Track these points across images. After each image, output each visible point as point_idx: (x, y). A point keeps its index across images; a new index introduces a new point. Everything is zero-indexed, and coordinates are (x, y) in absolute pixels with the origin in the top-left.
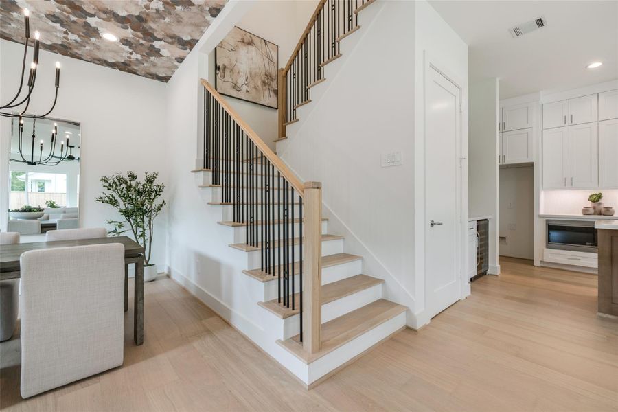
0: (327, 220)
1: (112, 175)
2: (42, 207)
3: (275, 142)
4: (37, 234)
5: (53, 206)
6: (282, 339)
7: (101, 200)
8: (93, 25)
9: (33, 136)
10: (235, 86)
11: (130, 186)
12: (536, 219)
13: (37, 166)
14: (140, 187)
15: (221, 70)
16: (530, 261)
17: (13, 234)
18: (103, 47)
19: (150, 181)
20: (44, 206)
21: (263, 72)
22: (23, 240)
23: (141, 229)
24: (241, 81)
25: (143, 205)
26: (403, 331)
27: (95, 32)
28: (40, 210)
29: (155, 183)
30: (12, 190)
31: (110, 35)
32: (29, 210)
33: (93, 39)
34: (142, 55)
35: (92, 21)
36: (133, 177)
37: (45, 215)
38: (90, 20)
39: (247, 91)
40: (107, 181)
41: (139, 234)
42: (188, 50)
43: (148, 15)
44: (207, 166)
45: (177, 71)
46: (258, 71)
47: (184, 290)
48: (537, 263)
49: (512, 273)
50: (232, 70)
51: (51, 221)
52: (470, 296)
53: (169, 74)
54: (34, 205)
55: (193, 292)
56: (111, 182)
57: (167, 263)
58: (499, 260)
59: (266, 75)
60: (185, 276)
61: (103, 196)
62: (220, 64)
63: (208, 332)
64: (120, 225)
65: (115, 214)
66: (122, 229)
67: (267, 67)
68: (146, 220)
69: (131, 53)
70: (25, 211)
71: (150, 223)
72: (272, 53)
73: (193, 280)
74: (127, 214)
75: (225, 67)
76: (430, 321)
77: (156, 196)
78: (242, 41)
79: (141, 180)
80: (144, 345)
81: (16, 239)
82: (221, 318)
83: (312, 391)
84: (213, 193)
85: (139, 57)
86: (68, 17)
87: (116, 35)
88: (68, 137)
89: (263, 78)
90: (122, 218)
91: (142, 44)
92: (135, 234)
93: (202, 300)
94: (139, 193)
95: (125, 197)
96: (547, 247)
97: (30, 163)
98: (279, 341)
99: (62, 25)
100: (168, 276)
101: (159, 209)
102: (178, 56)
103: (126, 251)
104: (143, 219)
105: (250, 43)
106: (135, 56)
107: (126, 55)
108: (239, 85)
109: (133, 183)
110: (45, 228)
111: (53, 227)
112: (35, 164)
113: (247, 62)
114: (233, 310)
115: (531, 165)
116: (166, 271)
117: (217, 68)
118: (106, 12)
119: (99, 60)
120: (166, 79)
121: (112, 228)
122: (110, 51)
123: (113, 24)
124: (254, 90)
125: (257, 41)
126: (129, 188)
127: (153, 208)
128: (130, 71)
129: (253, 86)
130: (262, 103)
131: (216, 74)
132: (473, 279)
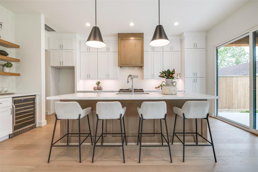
132: (11, 136)
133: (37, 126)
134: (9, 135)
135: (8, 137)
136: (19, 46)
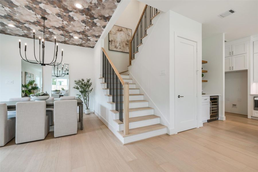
0: (143, 95)
1: (77, 80)
2: (60, 90)
3: (128, 66)
4: (58, 98)
5: (63, 90)
6: (119, 131)
7: (74, 88)
8: (71, 35)
9: (58, 68)
10: (116, 47)
11: (83, 83)
12: (249, 96)
13: (59, 77)
14: (85, 83)
15: (111, 42)
16: (246, 116)
17: (53, 97)
18: (74, 41)
19: (88, 81)
20: (61, 90)
21: (126, 40)
22: (55, 99)
23: (85, 97)
24: (118, 45)
25: (86, 89)
26: (165, 135)
27: (72, 37)
28: (59, 91)
29: (90, 82)
30: (53, 84)
31: (76, 37)
32: (57, 91)
33: (72, 39)
34: (85, 41)
35: (71, 34)
36: (83, 80)
37: (61, 93)
38: (70, 34)
39: (120, 48)
40: (76, 82)
41: (85, 99)
42: (98, 38)
43: (85, 30)
44: (103, 77)
45: (96, 45)
46: (124, 40)
47: (97, 117)
48: (249, 117)
49: (233, 120)
50: (114, 41)
51: (62, 94)
52: (202, 127)
53: (94, 46)
54: (58, 89)
55: (100, 118)
56: (77, 82)
57: (94, 109)
58: (225, 114)
59: (127, 41)
60: (98, 113)
61: (75, 86)
62: (110, 40)
63: (101, 129)
64: (80, 96)
65: (78, 92)
66: (80, 97)
67: (128, 38)
68: (87, 94)
69: (82, 41)
70: (56, 91)
71: (88, 95)
72: (129, 32)
73: (100, 114)
74: (81, 92)
75: (112, 41)
76: (177, 133)
77: (90, 86)
78: (118, 30)
79: (86, 81)
80: (83, 130)
81: (53, 99)
82: (106, 125)
83: (125, 146)
84: (104, 85)
85: (84, 42)
86: (65, 34)
87: (78, 37)
88: (66, 68)
89: (126, 42)
90: (80, 94)
91: (85, 38)
92: (84, 99)
93: (102, 121)
94: (85, 85)
95: (81, 87)
96: (254, 109)
97: (57, 77)
98: (118, 131)
99: (64, 36)
100: (94, 113)
101: (91, 91)
102: (95, 40)
103: (78, 102)
104: (86, 94)
105: (121, 30)
106: (83, 42)
107: (81, 42)
108: (117, 46)
109: (83, 82)
110: (60, 96)
111: (63, 96)
112: (58, 77)
113: (120, 37)
114: (109, 123)
115: (246, 71)
116: (93, 111)
117: (109, 41)
118: (74, 31)
119: (74, 44)
120: (93, 47)
121: (77, 96)
122: (77, 41)
123: (77, 34)
124: (123, 47)
125: (123, 29)
126: (82, 84)
127: (89, 90)
128: (82, 46)
129: (122, 46)
130: (125, 52)
131: (109, 43)
132: (209, 121)
133: (219, 119)
134: (208, 120)
135: (207, 121)
136: (207, 62)
